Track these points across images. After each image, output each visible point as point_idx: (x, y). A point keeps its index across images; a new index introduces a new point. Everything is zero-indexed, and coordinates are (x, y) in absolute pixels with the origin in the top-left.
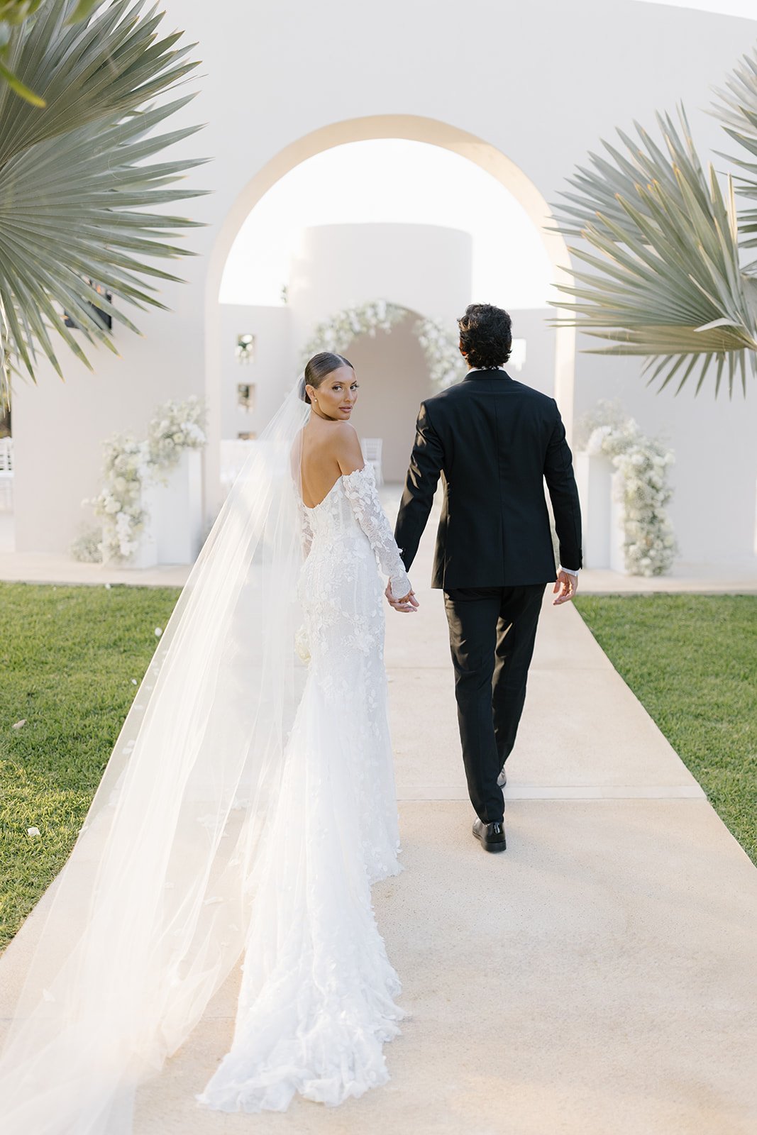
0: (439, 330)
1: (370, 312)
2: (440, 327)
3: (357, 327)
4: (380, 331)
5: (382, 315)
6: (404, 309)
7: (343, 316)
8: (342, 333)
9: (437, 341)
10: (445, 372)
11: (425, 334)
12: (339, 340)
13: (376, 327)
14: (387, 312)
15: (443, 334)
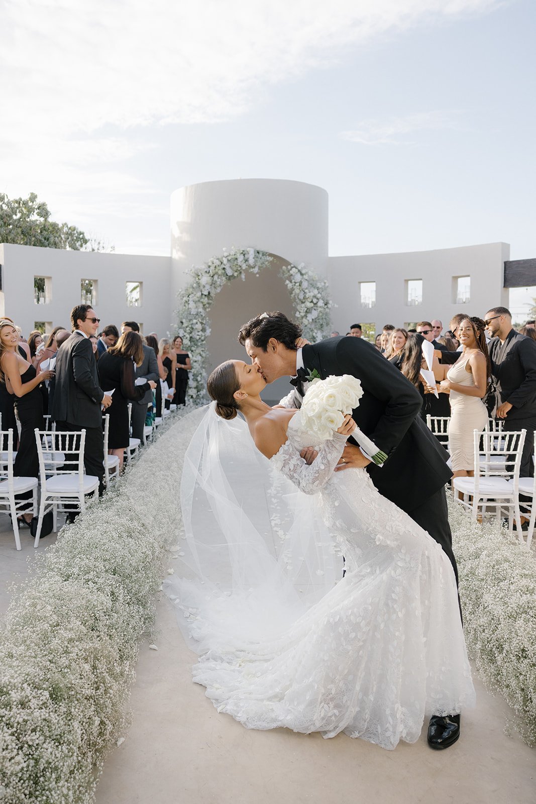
0: (302, 274)
1: (241, 258)
2: (303, 272)
3: (229, 272)
4: (250, 275)
5: (251, 261)
6: (271, 255)
7: (217, 263)
8: (216, 277)
9: (301, 283)
10: (308, 311)
11: (290, 278)
12: (213, 284)
13: (246, 271)
14: (255, 257)
15: (306, 277)
